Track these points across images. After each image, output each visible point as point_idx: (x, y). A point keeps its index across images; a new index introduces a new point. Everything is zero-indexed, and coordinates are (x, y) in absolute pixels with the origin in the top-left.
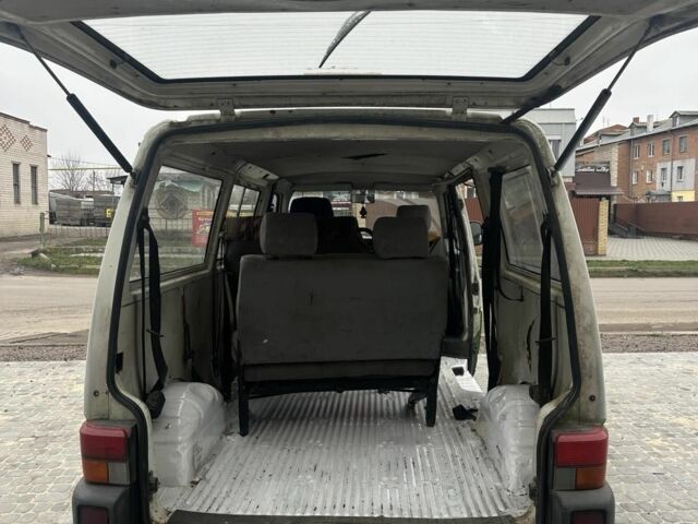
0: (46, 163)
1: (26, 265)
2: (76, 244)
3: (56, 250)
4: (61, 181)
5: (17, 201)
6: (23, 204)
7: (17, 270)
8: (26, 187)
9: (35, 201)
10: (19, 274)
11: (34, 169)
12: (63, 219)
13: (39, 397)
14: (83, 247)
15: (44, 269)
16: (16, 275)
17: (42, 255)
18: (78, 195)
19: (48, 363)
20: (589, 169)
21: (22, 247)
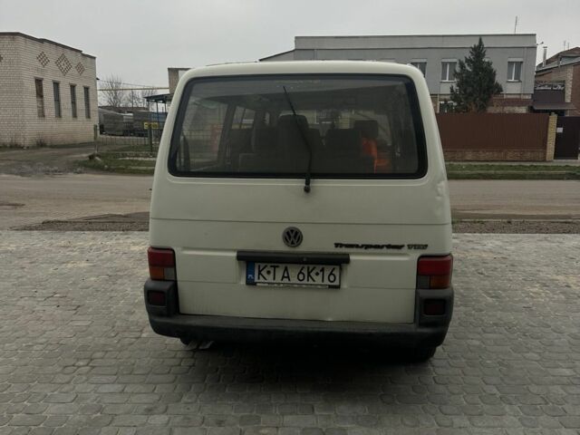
0: (96, 85)
1: (86, 166)
2: (122, 150)
3: (107, 155)
4: (107, 99)
5: (75, 115)
6: (79, 118)
7: (79, 169)
8: (81, 104)
9: (88, 116)
10: (80, 173)
11: (86, 89)
12: (110, 130)
13: (108, 253)
14: (128, 153)
15: (99, 169)
16: (78, 173)
17: (97, 158)
18: (120, 110)
19: (111, 233)
20: (546, 88)
21: (81, 152)
